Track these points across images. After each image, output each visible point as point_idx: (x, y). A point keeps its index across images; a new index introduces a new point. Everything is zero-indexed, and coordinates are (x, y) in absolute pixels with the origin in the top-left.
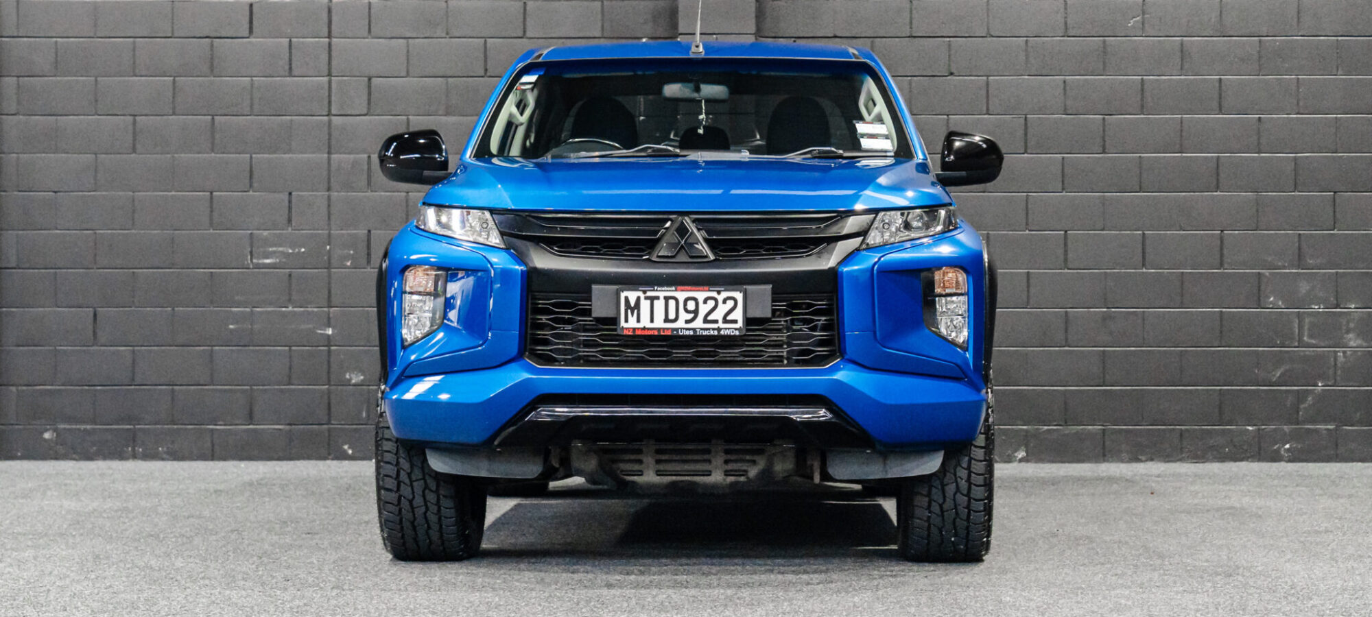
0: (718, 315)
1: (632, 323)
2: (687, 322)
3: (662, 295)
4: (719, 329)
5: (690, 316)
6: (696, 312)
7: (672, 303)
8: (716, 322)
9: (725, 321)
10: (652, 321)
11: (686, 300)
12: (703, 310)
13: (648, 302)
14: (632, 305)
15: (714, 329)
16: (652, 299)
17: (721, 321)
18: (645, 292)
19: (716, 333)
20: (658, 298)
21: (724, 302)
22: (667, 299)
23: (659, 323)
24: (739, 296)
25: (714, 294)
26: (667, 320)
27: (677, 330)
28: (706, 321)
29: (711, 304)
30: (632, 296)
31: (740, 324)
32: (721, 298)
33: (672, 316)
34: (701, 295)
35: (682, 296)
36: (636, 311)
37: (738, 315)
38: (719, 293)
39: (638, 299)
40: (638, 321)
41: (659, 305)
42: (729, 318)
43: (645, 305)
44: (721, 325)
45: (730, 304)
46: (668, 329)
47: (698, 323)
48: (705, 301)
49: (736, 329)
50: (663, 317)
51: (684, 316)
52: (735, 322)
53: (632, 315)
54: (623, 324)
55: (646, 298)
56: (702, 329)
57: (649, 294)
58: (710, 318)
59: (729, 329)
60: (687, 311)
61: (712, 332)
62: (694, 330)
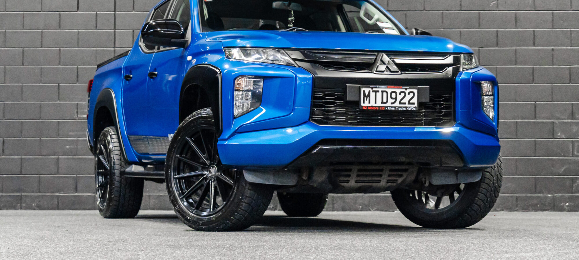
0: (406, 100)
1: (366, 104)
2: (392, 103)
3: (380, 90)
4: (406, 107)
5: (393, 101)
6: (396, 99)
7: (385, 94)
8: (405, 103)
9: (409, 103)
10: (376, 103)
11: (392, 92)
12: (399, 97)
13: (374, 93)
14: (367, 94)
15: (404, 107)
16: (376, 92)
17: (407, 103)
18: (372, 88)
19: (405, 109)
20: (378, 91)
21: (409, 94)
22: (383, 92)
23: (379, 104)
24: (415, 91)
25: (404, 90)
26: (382, 102)
27: (387, 107)
28: (400, 103)
29: (403, 94)
30: (367, 90)
31: (416, 105)
32: (407, 92)
33: (385, 101)
34: (398, 91)
35: (389, 91)
36: (368, 98)
37: (415, 100)
38: (406, 89)
39: (370, 91)
40: (369, 103)
41: (379, 95)
42: (411, 102)
43: (372, 95)
44: (407, 105)
45: (412, 95)
46: (383, 107)
47: (397, 104)
48: (400, 94)
49: (414, 107)
50: (381, 101)
51: (390, 101)
52: (414, 104)
53: (367, 100)
54: (362, 104)
55: (373, 91)
56: (399, 107)
57: (374, 89)
58: (402, 102)
59: (411, 107)
60: (392, 98)
61: (403, 109)
62: (395, 107)
